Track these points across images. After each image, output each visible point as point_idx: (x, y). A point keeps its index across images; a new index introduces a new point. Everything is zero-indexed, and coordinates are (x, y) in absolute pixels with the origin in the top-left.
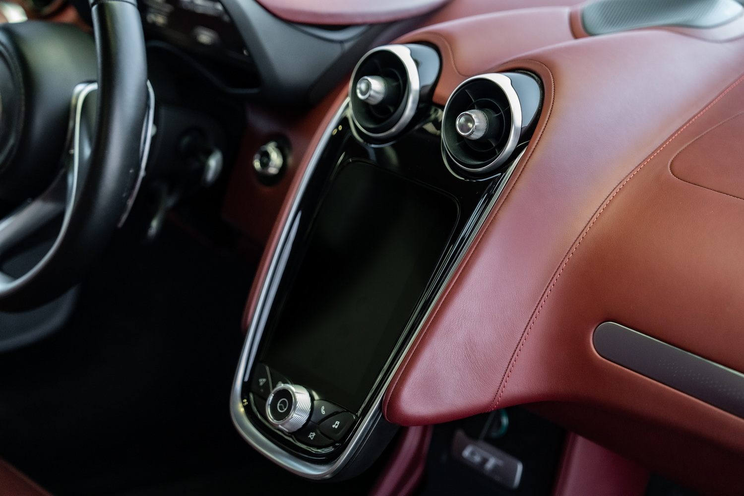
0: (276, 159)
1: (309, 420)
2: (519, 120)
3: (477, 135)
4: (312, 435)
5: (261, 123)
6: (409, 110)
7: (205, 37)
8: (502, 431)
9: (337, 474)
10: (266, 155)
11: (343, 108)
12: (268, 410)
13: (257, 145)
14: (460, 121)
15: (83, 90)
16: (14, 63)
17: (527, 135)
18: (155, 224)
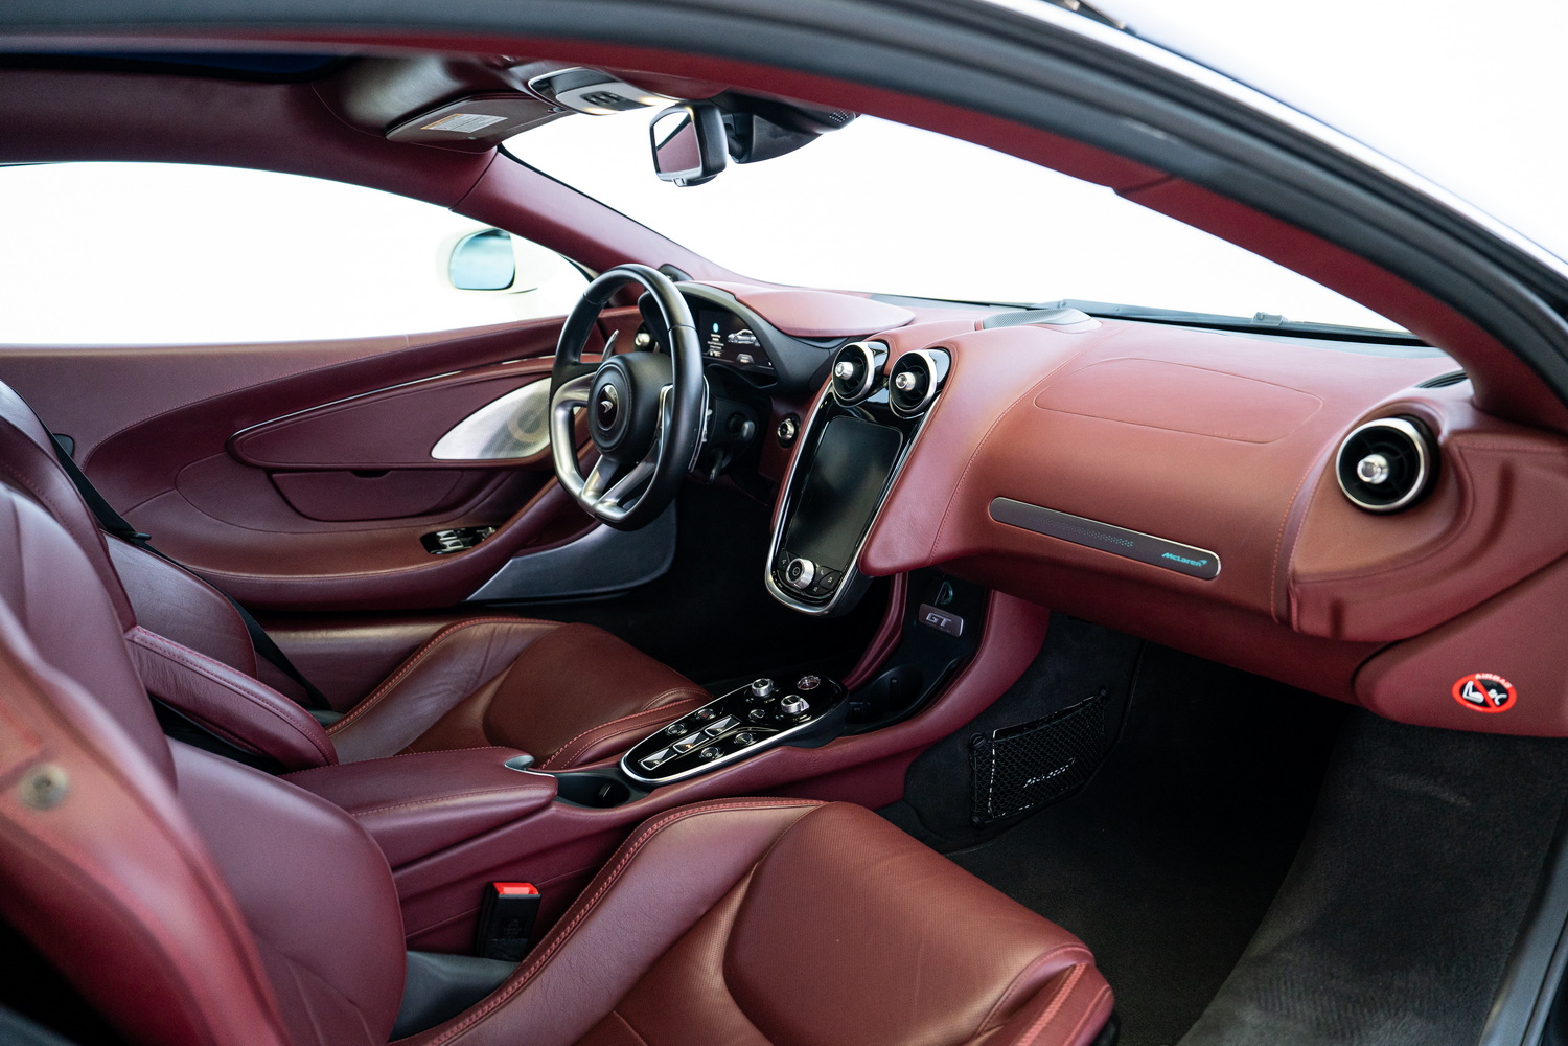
0: (791, 429)
1: (813, 579)
2: (935, 377)
3: (909, 389)
4: (815, 589)
5: (780, 409)
6: (869, 381)
7: (745, 358)
8: (950, 600)
9: (831, 610)
10: (785, 427)
11: (829, 388)
12: (787, 575)
13: (779, 421)
14: (898, 380)
15: (665, 390)
16: (625, 375)
17: (941, 386)
18: (714, 471)
